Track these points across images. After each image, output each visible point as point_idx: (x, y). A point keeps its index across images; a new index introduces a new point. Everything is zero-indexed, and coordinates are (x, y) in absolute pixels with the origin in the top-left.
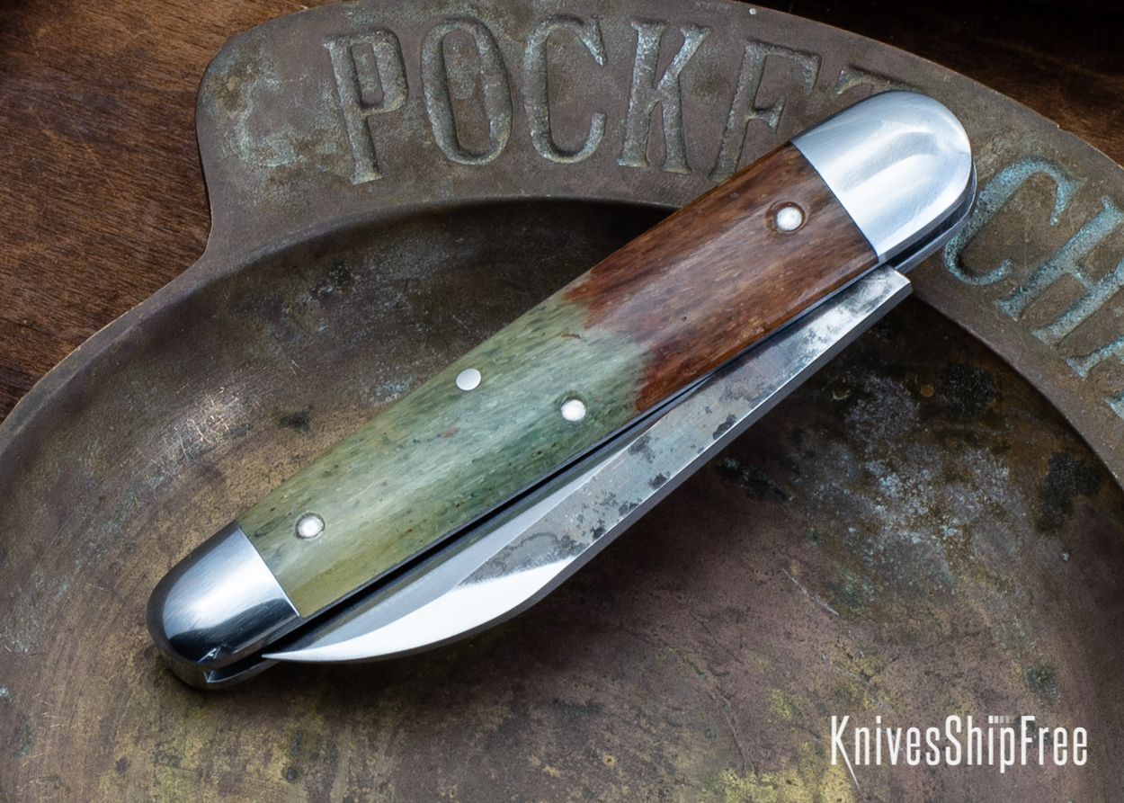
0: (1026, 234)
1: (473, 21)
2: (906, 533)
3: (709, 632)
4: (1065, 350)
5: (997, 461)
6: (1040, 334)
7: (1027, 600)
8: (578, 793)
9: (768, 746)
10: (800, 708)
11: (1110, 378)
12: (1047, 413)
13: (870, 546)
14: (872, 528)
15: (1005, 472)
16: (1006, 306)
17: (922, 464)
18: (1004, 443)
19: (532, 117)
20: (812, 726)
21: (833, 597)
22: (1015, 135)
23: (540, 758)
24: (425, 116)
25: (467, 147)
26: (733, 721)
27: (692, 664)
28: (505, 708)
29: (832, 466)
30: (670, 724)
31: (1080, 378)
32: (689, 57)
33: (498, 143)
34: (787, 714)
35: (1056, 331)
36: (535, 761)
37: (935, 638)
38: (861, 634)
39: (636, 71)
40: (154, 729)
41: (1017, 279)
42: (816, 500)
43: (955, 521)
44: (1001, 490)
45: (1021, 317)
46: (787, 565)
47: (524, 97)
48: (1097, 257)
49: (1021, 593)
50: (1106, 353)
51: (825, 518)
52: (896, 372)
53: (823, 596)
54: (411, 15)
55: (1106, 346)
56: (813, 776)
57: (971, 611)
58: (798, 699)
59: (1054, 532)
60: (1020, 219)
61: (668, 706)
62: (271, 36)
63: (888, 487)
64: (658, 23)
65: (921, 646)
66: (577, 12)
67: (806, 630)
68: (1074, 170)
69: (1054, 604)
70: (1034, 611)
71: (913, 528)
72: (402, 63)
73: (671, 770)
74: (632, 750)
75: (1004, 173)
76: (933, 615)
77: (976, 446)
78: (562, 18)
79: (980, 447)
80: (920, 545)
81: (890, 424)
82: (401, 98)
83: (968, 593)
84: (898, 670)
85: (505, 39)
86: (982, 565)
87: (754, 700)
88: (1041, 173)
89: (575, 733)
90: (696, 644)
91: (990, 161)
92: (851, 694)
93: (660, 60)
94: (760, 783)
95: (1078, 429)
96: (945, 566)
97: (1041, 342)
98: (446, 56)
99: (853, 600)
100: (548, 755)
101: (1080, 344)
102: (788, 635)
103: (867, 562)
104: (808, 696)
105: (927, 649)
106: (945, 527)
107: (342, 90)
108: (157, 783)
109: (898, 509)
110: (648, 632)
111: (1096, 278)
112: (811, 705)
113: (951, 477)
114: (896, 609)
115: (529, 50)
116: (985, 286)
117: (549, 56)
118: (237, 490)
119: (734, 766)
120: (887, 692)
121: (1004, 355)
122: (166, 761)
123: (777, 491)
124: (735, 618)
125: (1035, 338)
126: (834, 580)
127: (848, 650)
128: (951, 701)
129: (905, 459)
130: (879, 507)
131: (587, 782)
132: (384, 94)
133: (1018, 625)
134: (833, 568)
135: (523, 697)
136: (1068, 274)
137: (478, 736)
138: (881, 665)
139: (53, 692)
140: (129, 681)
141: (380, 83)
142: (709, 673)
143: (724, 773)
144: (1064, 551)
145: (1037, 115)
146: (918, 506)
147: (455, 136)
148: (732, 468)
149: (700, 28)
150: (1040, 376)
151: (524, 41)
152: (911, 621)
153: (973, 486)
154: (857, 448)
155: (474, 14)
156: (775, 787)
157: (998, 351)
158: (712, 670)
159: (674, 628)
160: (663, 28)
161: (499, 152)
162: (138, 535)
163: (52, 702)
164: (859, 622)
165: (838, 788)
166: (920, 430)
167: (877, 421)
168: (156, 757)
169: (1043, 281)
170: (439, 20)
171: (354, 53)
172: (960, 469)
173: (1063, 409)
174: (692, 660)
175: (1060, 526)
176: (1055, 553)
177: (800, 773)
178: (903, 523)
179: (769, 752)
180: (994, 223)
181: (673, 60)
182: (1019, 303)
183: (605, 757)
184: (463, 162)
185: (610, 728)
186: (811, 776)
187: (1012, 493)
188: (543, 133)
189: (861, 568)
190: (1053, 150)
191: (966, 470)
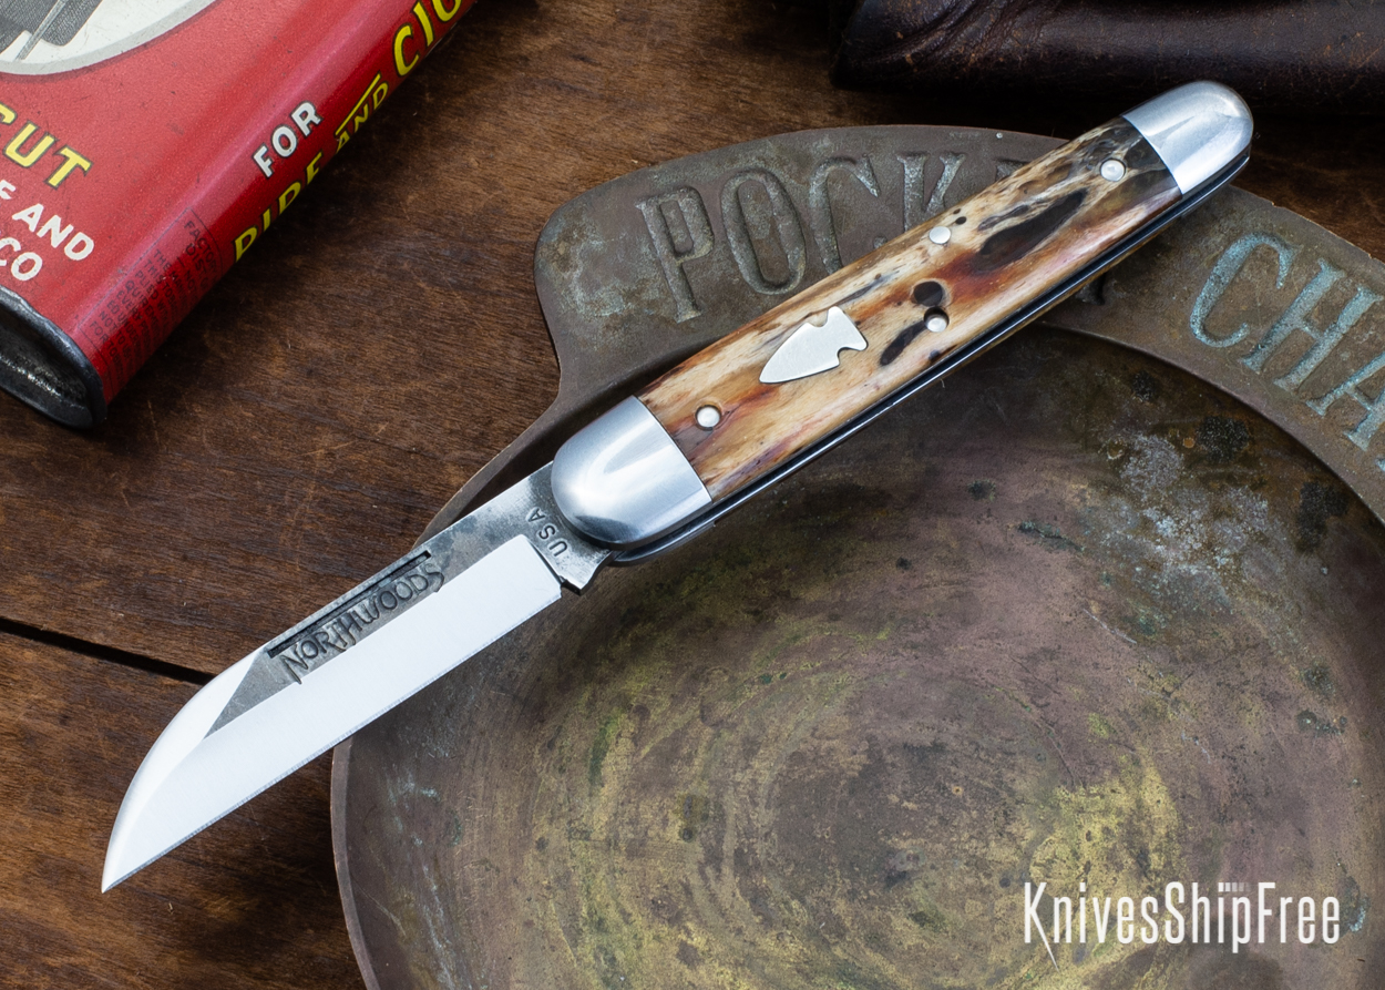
0: (1258, 300)
1: (762, 171)
2: (1185, 567)
3: (1028, 671)
4: (1304, 394)
5: (1256, 496)
6: (1281, 383)
7: (1296, 612)
8: (934, 822)
9: (1091, 763)
10: (1115, 727)
11: (1345, 414)
12: (1295, 449)
13: (1155, 582)
14: (1155, 565)
15: (1264, 505)
16: (1249, 362)
17: (1192, 506)
18: (1261, 480)
19: (822, 248)
20: (1127, 741)
21: (1130, 629)
22: (1237, 216)
23: (897, 796)
24: (731, 257)
25: (770, 279)
26: (1059, 745)
27: (1017, 700)
28: (862, 756)
29: (1115, 517)
30: (1006, 753)
31: (1319, 417)
32: (950, 181)
33: (796, 273)
34: (1104, 733)
35: (1295, 379)
36: (894, 799)
37: (1222, 653)
38: (1158, 658)
39: (907, 198)
40: (565, 810)
41: (1254, 338)
42: (1105, 548)
43: (1226, 551)
44: (1263, 520)
45: (1262, 370)
46: (1087, 606)
47: (813, 231)
48: (1321, 312)
49: (1290, 606)
50: (1339, 393)
51: (1114, 562)
52: (1159, 430)
53: (1121, 629)
54: (706, 171)
55: (1338, 386)
56: (1133, 783)
57: (1249, 627)
58: (1111, 719)
59: (1312, 551)
60: (1251, 287)
61: (1002, 738)
62: (591, 204)
63: (1164, 529)
64: (920, 154)
65: (1211, 662)
66: (850, 153)
67: (1110, 659)
68: (1292, 239)
69: (1320, 612)
70: (1303, 621)
71: (1191, 561)
72: (704, 212)
73: (1012, 793)
74: (976, 780)
75: (1232, 249)
76: (1217, 634)
77: (1237, 485)
78: (836, 160)
79: (1241, 485)
80: (1199, 575)
81: (1160, 475)
82: (709, 244)
83: (1245, 611)
84: (1194, 685)
85: (791, 183)
86: (1254, 587)
87: (1074, 724)
88: (1263, 245)
89: (924, 771)
90: (1018, 682)
91: (1219, 240)
92: (1156, 709)
93: (928, 185)
94: (1089, 795)
95: (1324, 460)
96: (1222, 591)
97: (1283, 390)
98: (742, 204)
99: (1148, 628)
100: (905, 792)
101: (1316, 387)
102: (1096, 665)
103: (1154, 595)
104: (1120, 716)
105: (1216, 663)
106: (1218, 558)
107: (657, 243)
108: (573, 855)
109: (1176, 547)
110: (976, 677)
111: (1322, 329)
112: (1123, 723)
113: (1217, 514)
114: (1184, 633)
115: (813, 190)
116: (1229, 347)
117: (830, 194)
118: (608, 597)
119: (1064, 783)
120: (1187, 704)
121: (1252, 404)
122: (578, 835)
123: (1070, 544)
124: (1048, 656)
125: (1277, 387)
126: (1129, 613)
127: (1149, 673)
128: (1243, 706)
129: (1177, 504)
130: (1159, 547)
131: (941, 811)
132: (693, 243)
133: (1291, 634)
134: (1127, 604)
135: (877, 744)
136: (1298, 329)
137: (842, 783)
138: (1179, 681)
139: (474, 789)
140: (538, 770)
141: (689, 234)
142: (1033, 706)
143: (1057, 789)
144: (1323, 566)
145: (1254, 196)
146: (1192, 542)
147: (759, 271)
148: (1029, 529)
149: (956, 155)
150: (1286, 419)
151: (808, 184)
152: (1199, 641)
153: (1238, 519)
154: (1134, 499)
155: (761, 165)
156: (1102, 797)
157: (1247, 401)
158: (1034, 703)
159: (998, 671)
160: (924, 158)
161: (798, 281)
162: (529, 645)
163: (474, 796)
164: (1155, 648)
165: (1155, 791)
166: (1186, 477)
167: (1149, 474)
168: (570, 832)
169: (1277, 338)
170: (732, 174)
171: (664, 210)
172: (1225, 506)
173: (1309, 445)
174: (1016, 697)
175: (1317, 545)
176: (1315, 569)
177: (1121, 782)
178: (1182, 558)
179: (1093, 767)
180: (1229, 292)
181: (936, 185)
182: (1259, 358)
183: (954, 788)
184: (768, 293)
185: (955, 763)
186: (1131, 783)
187: (1272, 521)
188: (834, 260)
189: (1150, 600)
190: (1271, 225)
191: (1230, 506)
